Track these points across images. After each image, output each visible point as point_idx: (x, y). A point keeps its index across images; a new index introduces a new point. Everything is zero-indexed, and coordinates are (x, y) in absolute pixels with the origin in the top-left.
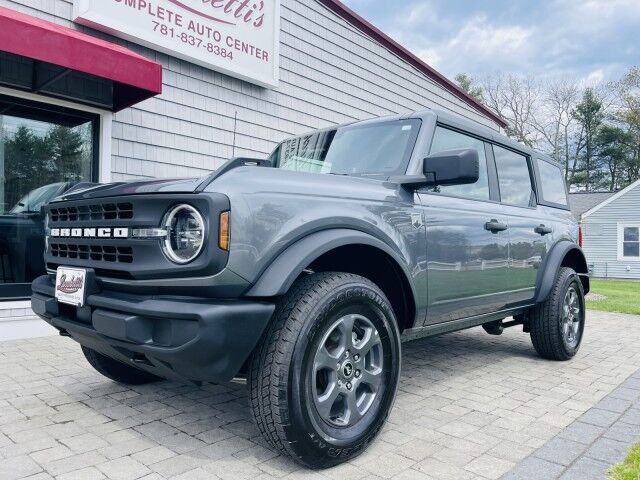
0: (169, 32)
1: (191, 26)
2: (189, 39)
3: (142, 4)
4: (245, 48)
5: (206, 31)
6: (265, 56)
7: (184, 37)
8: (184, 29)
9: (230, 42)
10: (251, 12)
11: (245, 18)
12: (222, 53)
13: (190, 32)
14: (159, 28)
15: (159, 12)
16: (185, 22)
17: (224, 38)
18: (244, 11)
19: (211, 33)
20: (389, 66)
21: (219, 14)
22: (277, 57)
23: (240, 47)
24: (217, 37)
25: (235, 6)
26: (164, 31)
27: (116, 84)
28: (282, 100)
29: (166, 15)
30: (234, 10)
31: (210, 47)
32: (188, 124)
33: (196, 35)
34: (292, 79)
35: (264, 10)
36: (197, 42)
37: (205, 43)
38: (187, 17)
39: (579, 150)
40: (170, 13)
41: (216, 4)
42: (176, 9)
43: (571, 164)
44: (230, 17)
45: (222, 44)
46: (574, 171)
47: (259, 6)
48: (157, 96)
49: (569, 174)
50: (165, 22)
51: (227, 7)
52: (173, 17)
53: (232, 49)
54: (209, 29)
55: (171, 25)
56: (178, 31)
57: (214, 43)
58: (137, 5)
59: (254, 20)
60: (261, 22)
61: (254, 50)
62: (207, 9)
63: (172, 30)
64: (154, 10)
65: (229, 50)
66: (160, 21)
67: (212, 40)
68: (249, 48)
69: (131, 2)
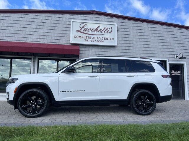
1: (93, 38)
5: (97, 38)
6: (113, 39)
7: (92, 41)
8: (92, 39)
9: (103, 39)
10: (108, 30)
11: (107, 32)
12: (101, 41)
13: (93, 39)
16: (92, 38)
17: (101, 38)
19: (98, 38)
22: (116, 38)
23: (106, 39)
24: (99, 38)
25: (104, 30)
26: (87, 41)
29: (88, 37)
30: (104, 31)
31: (98, 41)
33: (94, 39)
35: (112, 29)
36: (94, 41)
37: (96, 41)
38: (92, 36)
44: (103, 33)
45: (101, 39)
47: (111, 28)
52: (89, 37)
54: (97, 37)
55: (88, 39)
56: (90, 40)
57: (99, 40)
60: (111, 32)
61: (110, 39)
64: (85, 37)
65: (102, 40)
66: (86, 39)
67: (98, 40)
68: (108, 39)
69: (80, 37)
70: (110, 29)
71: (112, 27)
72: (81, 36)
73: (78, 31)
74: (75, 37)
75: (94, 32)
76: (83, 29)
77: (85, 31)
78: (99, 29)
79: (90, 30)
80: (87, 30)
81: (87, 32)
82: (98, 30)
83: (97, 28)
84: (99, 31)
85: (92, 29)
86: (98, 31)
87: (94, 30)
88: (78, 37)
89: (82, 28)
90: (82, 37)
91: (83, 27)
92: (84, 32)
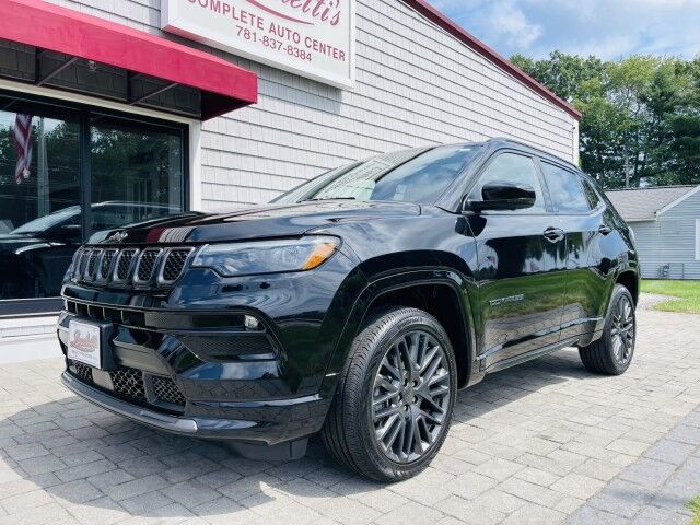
0: (252, 36)
1: (272, 29)
2: (271, 43)
3: (226, 8)
4: (323, 48)
5: (286, 32)
6: (342, 56)
7: (265, 40)
8: (266, 32)
9: (309, 43)
10: (328, 9)
11: (323, 16)
12: (301, 55)
13: (271, 36)
14: (243, 32)
15: (242, 16)
16: (266, 26)
17: (302, 40)
18: (321, 10)
19: (291, 34)
20: (461, 59)
21: (298, 14)
22: (353, 57)
23: (318, 48)
24: (296, 37)
25: (312, 5)
26: (247, 33)
27: (204, 92)
28: (357, 101)
29: (249, 19)
30: (312, 10)
31: (290, 49)
32: (271, 130)
33: (277, 38)
34: (367, 78)
36: (277, 45)
37: (285, 46)
38: (268, 19)
39: (650, 140)
40: (253, 16)
41: (295, 4)
42: (258, 12)
43: (641, 156)
44: (308, 17)
45: (301, 46)
46: (643, 163)
47: (335, 3)
48: (253, 105)
49: (639, 167)
50: (248, 26)
51: (305, 6)
52: (255, 20)
53: (311, 50)
54: (289, 31)
55: (254, 29)
56: (260, 34)
57: (294, 45)
58: (222, 10)
59: (330, 18)
60: (337, 21)
61: (332, 50)
62: (287, 10)
63: (255, 34)
64: (238, 15)
65: (308, 51)
66: (244, 26)
67: (291, 42)
68: (327, 49)
69: (216, 6)
70: (331, 4)
72: (218, 3)
88: (204, 3)
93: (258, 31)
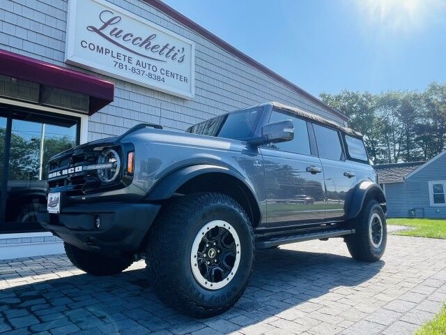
0: (124, 67)
1: (138, 62)
2: (137, 71)
4: (172, 75)
5: (147, 66)
6: (186, 80)
7: (133, 70)
8: (134, 65)
9: (163, 72)
10: (176, 54)
11: (173, 57)
12: (158, 78)
13: (138, 67)
14: (118, 65)
15: (118, 56)
16: (134, 62)
17: (159, 70)
18: (172, 54)
19: (151, 67)
22: (194, 81)
23: (170, 75)
24: (154, 69)
25: (166, 51)
26: (121, 66)
29: (122, 58)
30: (165, 53)
31: (150, 75)
33: (141, 68)
34: (204, 94)
35: (185, 53)
36: (142, 72)
37: (147, 73)
38: (135, 58)
40: (125, 56)
41: (154, 50)
42: (128, 54)
44: (163, 57)
45: (158, 73)
46: (399, 150)
49: (397, 153)
50: (122, 61)
51: (161, 51)
52: (127, 58)
53: (164, 76)
54: (149, 65)
55: (125, 63)
56: (130, 66)
57: (153, 73)
58: (104, 52)
59: (178, 59)
60: (183, 60)
61: (179, 77)
63: (126, 66)
64: (115, 55)
65: (162, 76)
66: (119, 61)
67: (151, 71)
68: (175, 76)
69: (100, 50)
70: (179, 51)
71: (183, 48)
72: (102, 48)
73: (95, 30)
74: (84, 43)
75: (140, 46)
76: (110, 28)
77: (116, 35)
78: (153, 43)
79: (129, 37)
80: (123, 34)
81: (120, 41)
82: (150, 43)
83: (148, 39)
84: (154, 47)
85: (134, 37)
86: (151, 46)
87: (141, 42)
88: (92, 47)
89: (106, 25)
90: (107, 51)
91: (109, 23)
92: (113, 38)
93: (128, 65)
